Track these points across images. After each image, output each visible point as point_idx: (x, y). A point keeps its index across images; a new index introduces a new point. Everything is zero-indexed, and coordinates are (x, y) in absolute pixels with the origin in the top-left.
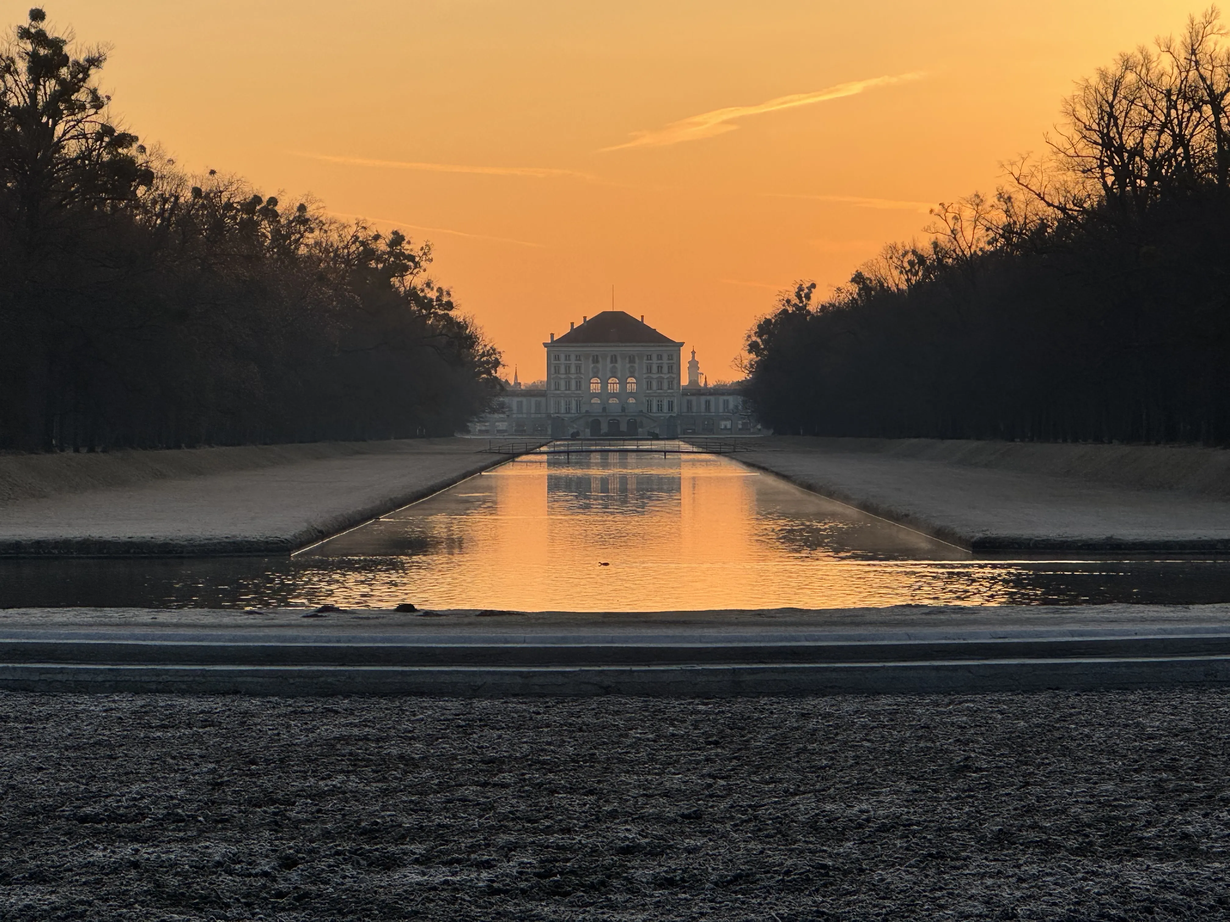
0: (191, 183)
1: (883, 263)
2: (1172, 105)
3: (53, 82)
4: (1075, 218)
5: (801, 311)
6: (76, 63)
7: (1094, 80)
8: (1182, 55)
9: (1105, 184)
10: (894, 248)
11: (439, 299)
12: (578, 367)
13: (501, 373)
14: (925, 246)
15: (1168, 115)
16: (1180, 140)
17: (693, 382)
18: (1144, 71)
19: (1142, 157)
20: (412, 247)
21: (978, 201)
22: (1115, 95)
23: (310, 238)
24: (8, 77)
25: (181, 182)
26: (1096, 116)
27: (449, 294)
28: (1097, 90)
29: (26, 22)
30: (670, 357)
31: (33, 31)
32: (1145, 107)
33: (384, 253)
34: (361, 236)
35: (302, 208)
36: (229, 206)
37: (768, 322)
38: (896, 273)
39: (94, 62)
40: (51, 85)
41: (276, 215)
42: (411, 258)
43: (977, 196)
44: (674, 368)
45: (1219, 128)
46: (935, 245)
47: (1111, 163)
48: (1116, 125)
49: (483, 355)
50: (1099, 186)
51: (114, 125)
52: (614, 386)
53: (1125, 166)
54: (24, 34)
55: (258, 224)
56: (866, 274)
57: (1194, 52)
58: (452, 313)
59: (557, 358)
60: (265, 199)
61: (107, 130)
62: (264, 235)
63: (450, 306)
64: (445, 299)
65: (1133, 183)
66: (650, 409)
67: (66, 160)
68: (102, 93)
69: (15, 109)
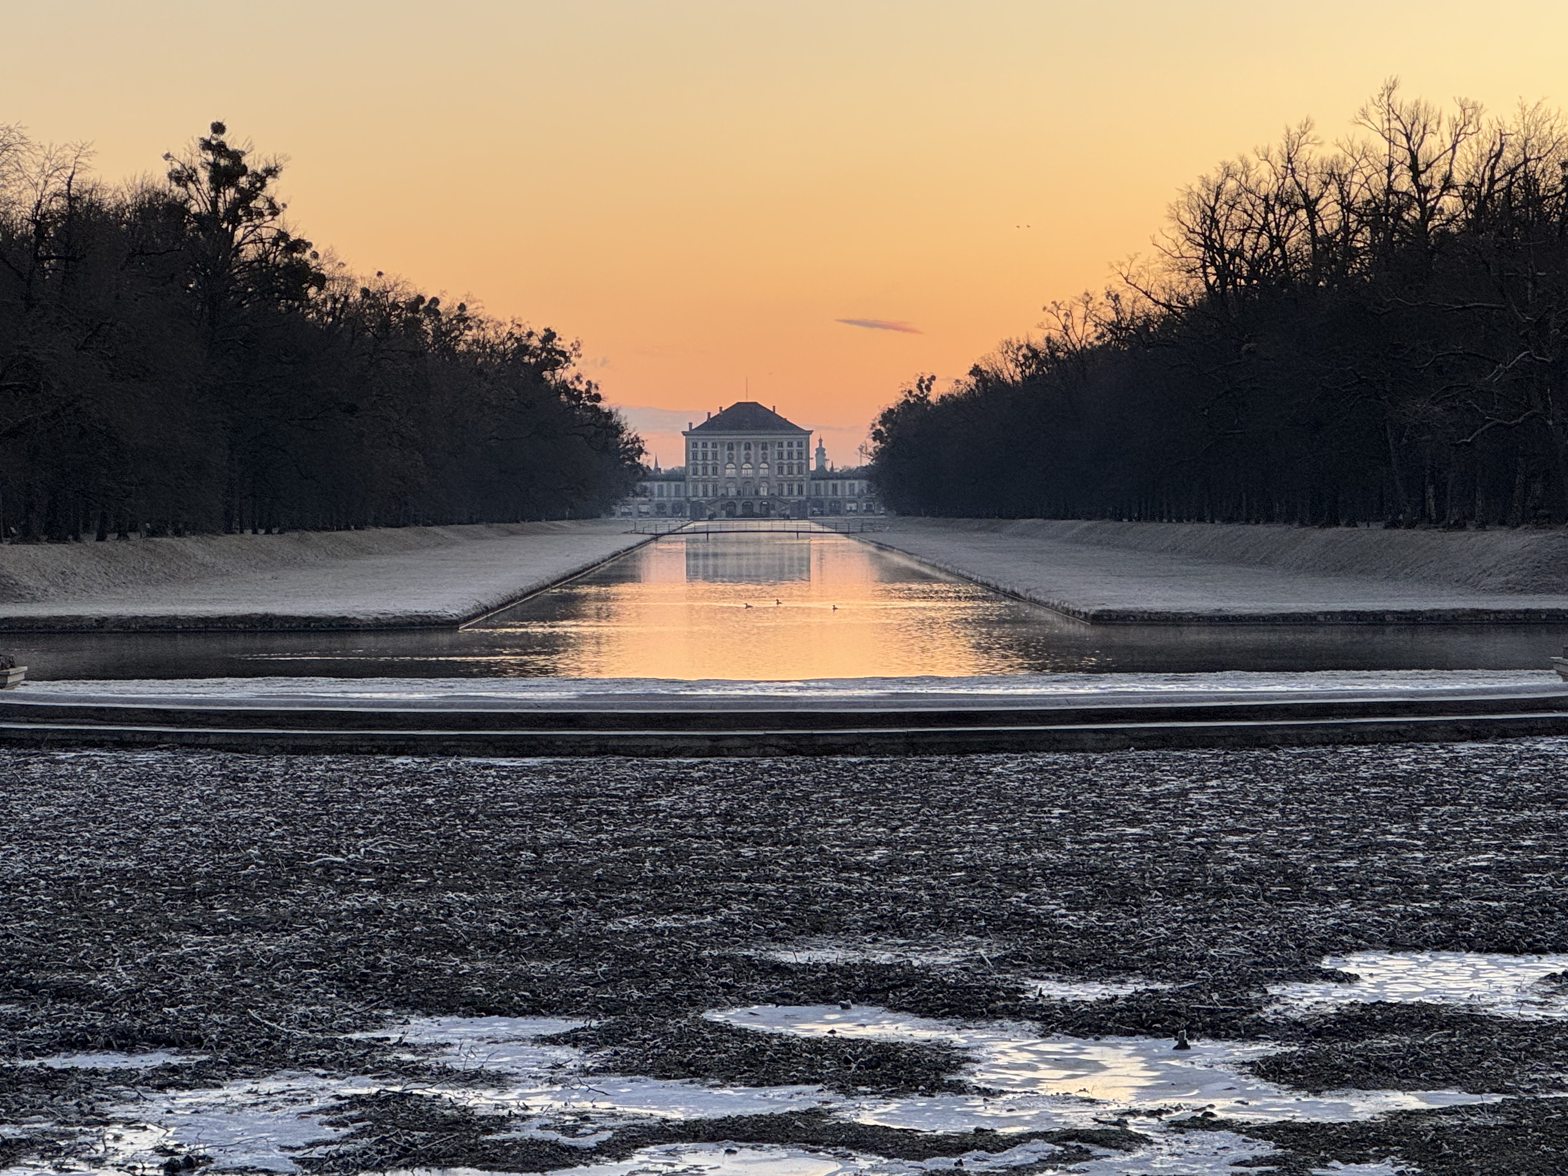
0: (360, 284)
1: (999, 357)
2: (1269, 209)
3: (233, 191)
4: (1179, 315)
5: (922, 400)
6: (255, 174)
7: (1197, 187)
8: (1280, 163)
9: (1207, 282)
10: (1009, 343)
11: (588, 391)
12: (715, 454)
13: (643, 460)
14: (1038, 341)
15: (1265, 219)
16: (1277, 242)
17: (821, 468)
18: (1244, 178)
19: (1242, 258)
20: (563, 343)
21: (1087, 299)
22: (1217, 200)
23: (469, 335)
24: (190, 185)
25: (351, 282)
26: (1198, 220)
27: (597, 387)
28: (1199, 196)
29: (208, 134)
30: (800, 445)
31: (214, 142)
32: (1245, 211)
33: (535, 348)
34: (517, 332)
35: (462, 307)
36: (395, 306)
37: (891, 411)
38: (1011, 366)
39: (271, 172)
40: (230, 194)
41: (437, 313)
42: (562, 353)
43: (1087, 294)
44: (803, 455)
45: (1313, 231)
46: (1048, 340)
47: (1213, 263)
48: (1217, 228)
49: (627, 443)
50: (1202, 285)
51: (289, 230)
52: (747, 471)
53: (1226, 265)
54: (207, 145)
55: (421, 321)
56: (983, 367)
57: (1290, 160)
58: (599, 405)
59: (695, 445)
60: (427, 300)
61: (283, 236)
62: (425, 331)
63: (598, 398)
64: (593, 392)
65: (1234, 283)
66: (781, 494)
67: (244, 263)
68: (278, 201)
69: (198, 216)
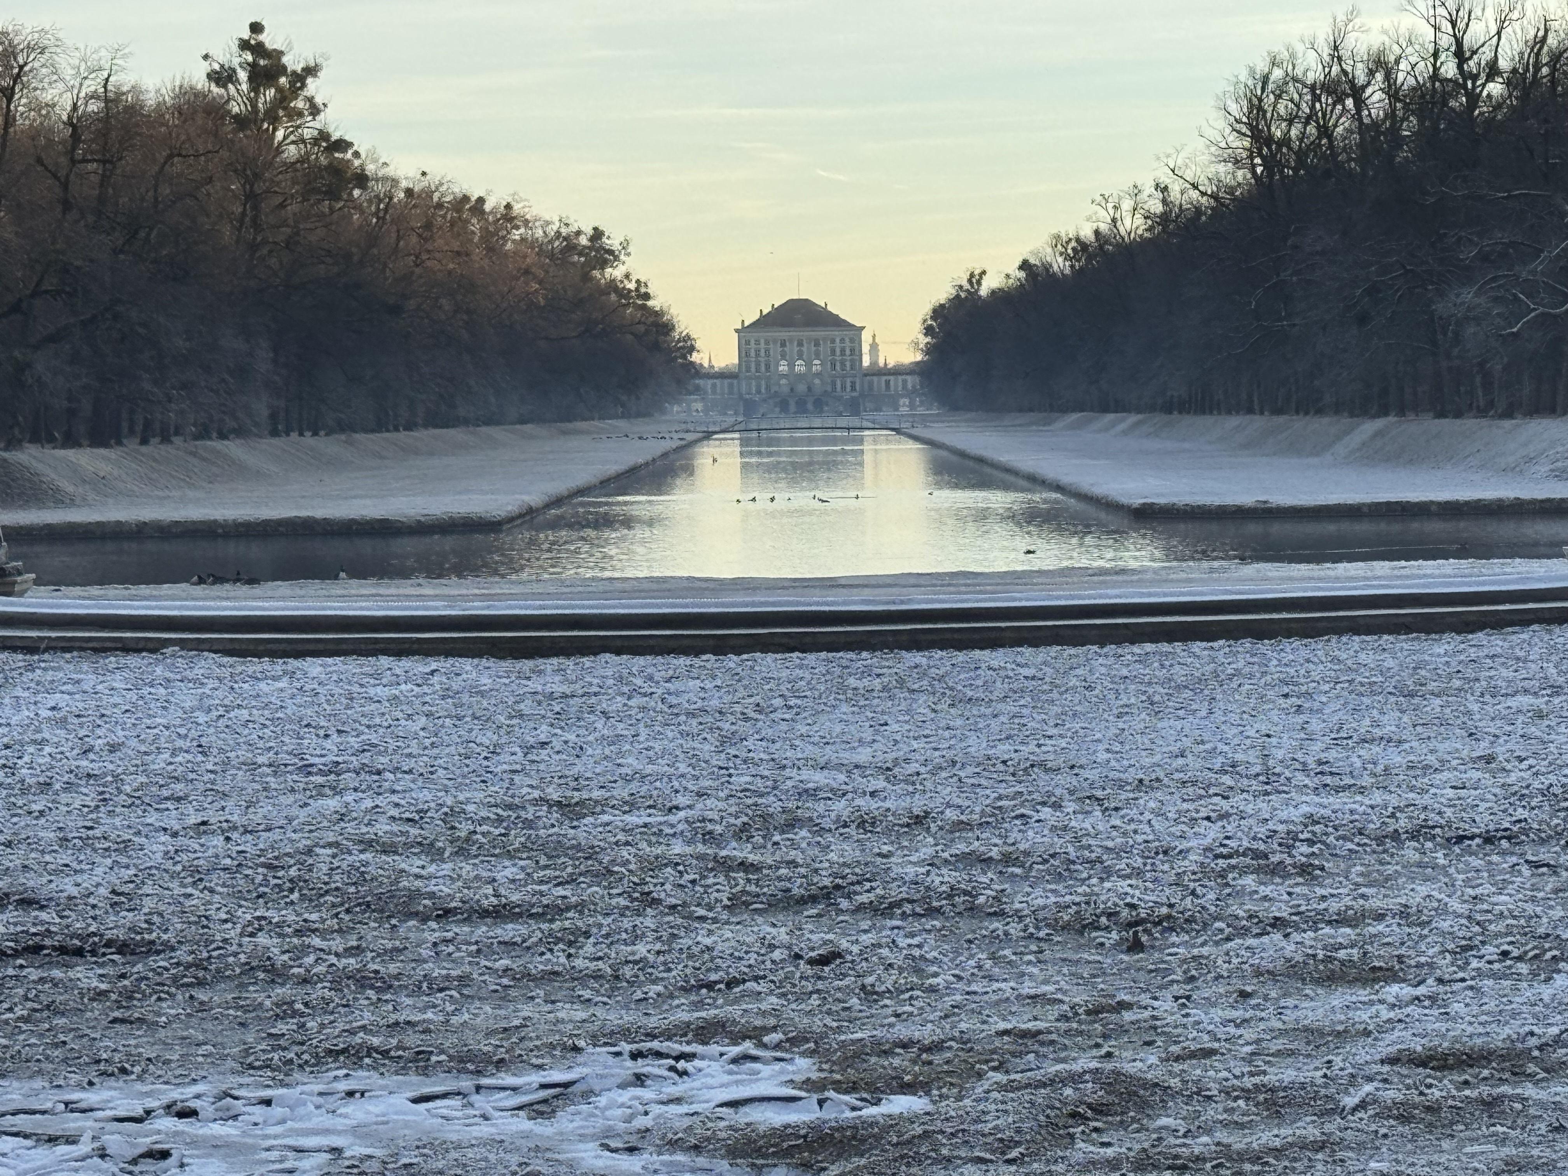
0: (404, 184)
1: (1049, 250)
2: (1316, 98)
3: (273, 91)
4: (1227, 207)
5: (973, 295)
6: (294, 73)
7: (1244, 76)
8: (1326, 52)
9: (1254, 173)
10: (1058, 237)
11: (637, 290)
12: (767, 351)
13: (695, 357)
14: (1087, 233)
15: (1312, 108)
16: (1325, 131)
17: (874, 363)
18: (1290, 67)
19: (1290, 148)
20: (613, 242)
21: (1137, 191)
22: (1263, 90)
23: (516, 235)
24: (230, 86)
25: (395, 182)
26: (1245, 110)
27: (646, 285)
28: (1246, 86)
29: (246, 34)
30: (852, 340)
31: (253, 42)
32: (1292, 100)
33: (585, 247)
34: (564, 231)
35: (508, 206)
36: (440, 205)
37: (942, 306)
38: (1060, 260)
39: (311, 71)
40: (271, 93)
41: (483, 212)
42: (611, 252)
43: (1135, 187)
44: (856, 352)
45: (1360, 119)
46: (1097, 233)
47: (1260, 155)
48: (1264, 116)
49: (679, 341)
50: (1249, 176)
51: (331, 130)
52: (800, 367)
53: (1273, 156)
54: (244, 45)
55: (467, 221)
56: (1032, 261)
57: (1336, 48)
58: (650, 303)
59: (748, 343)
60: (473, 199)
61: (323, 135)
62: (473, 233)
63: (647, 296)
64: (643, 290)
65: (1282, 172)
66: (834, 389)
67: (285, 164)
68: (319, 100)
69: (236, 117)
